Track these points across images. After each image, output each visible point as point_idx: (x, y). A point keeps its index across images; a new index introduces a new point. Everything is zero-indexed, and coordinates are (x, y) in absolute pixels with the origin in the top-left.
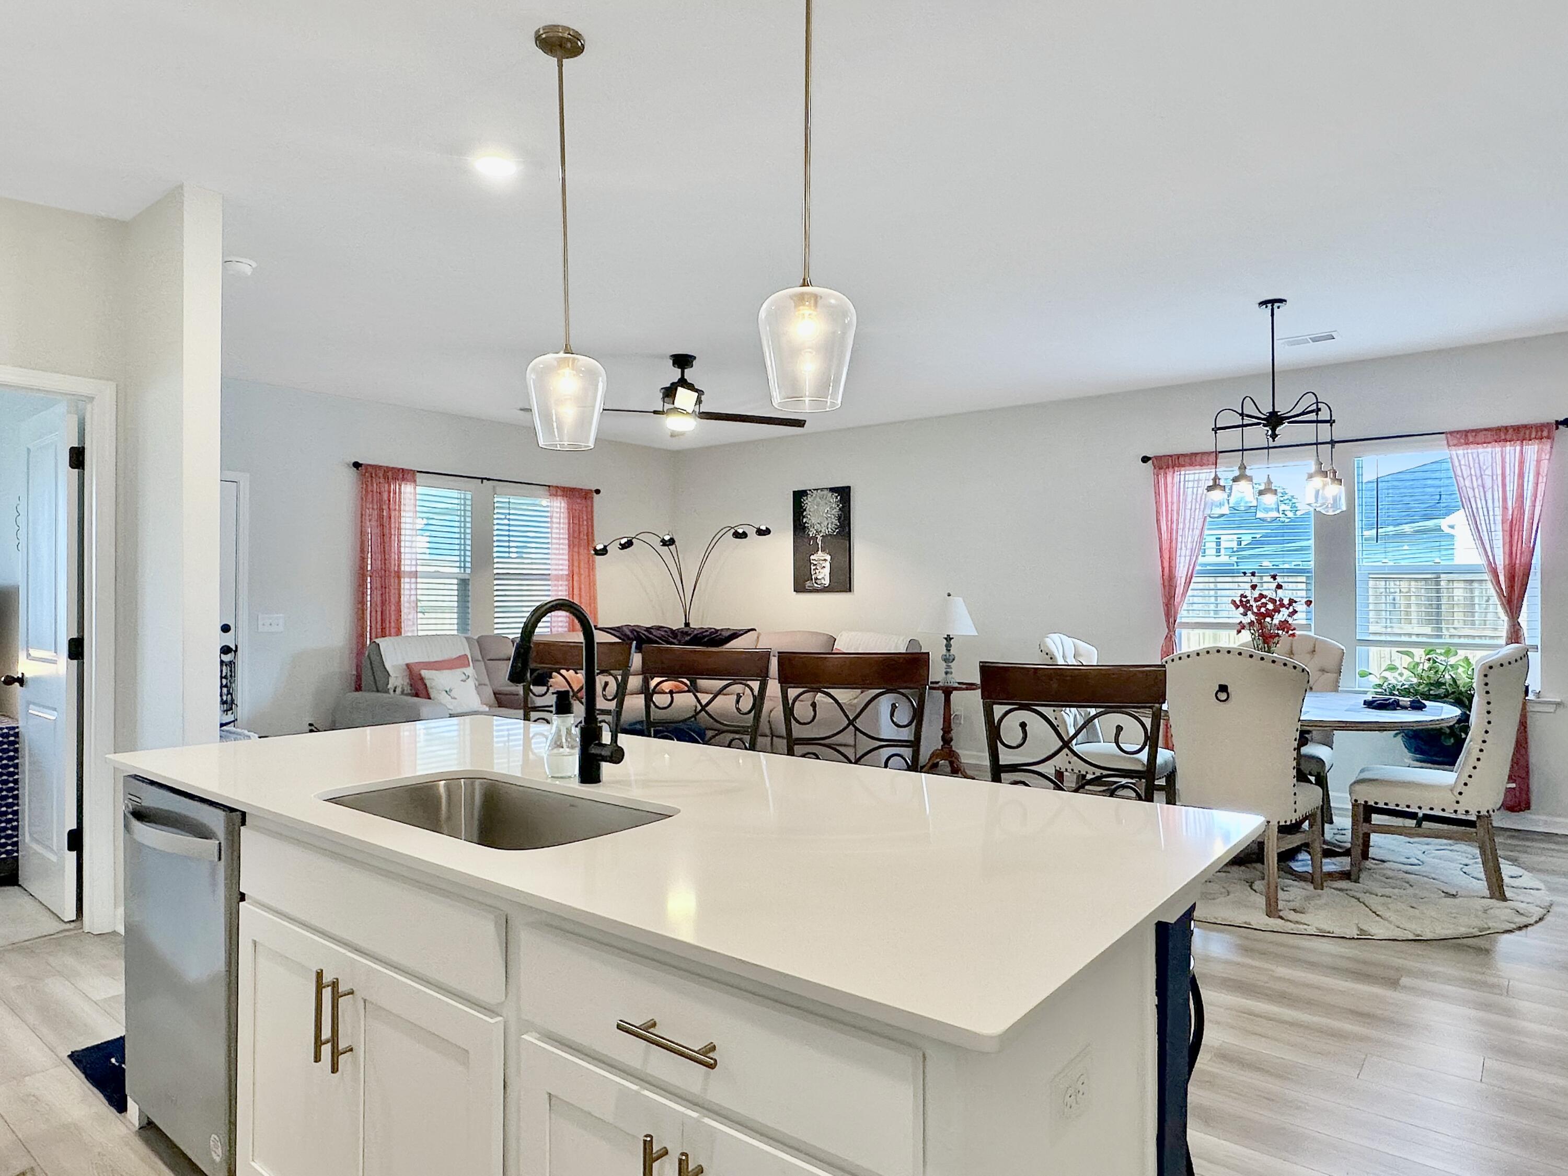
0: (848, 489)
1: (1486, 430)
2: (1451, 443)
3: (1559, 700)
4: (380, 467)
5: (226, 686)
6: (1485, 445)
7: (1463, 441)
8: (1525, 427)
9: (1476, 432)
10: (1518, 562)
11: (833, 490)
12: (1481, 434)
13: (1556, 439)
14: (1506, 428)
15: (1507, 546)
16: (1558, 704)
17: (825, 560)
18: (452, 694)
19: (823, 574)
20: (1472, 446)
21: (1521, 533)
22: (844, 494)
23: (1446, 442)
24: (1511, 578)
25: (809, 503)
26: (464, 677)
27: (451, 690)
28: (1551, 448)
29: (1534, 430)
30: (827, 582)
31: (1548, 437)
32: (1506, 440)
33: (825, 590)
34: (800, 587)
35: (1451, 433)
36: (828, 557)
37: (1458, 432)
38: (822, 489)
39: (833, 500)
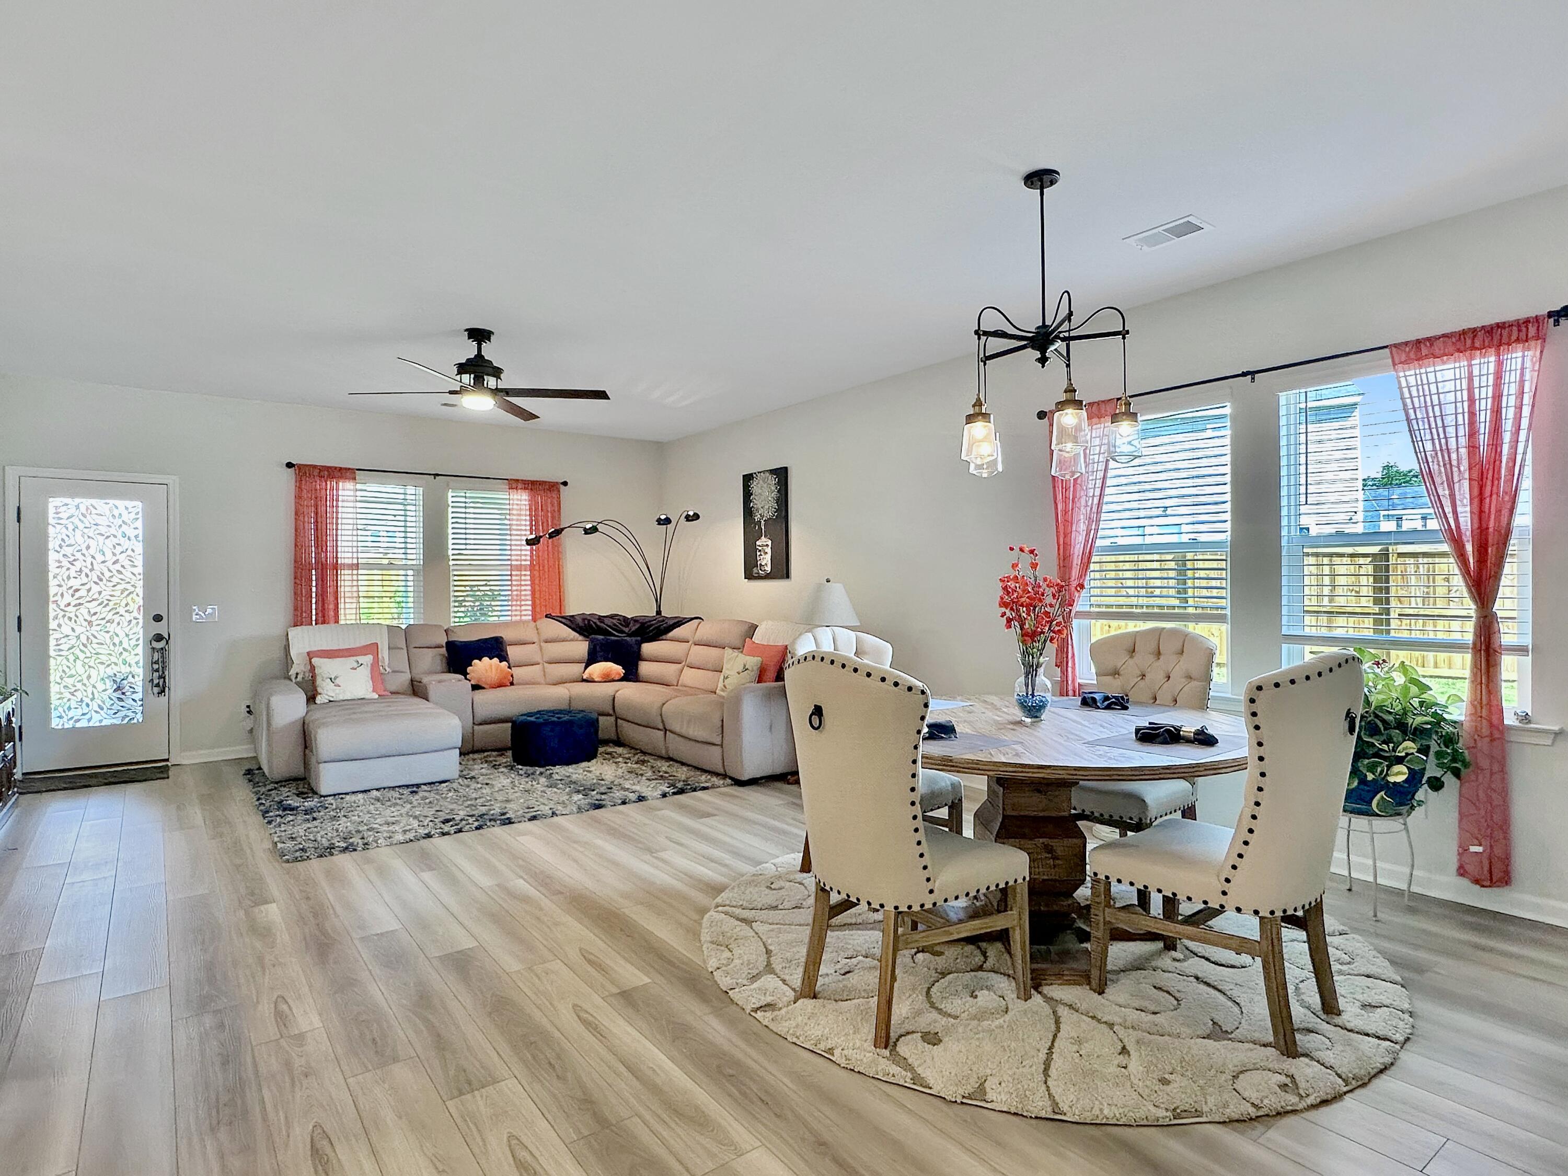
0: (785, 470)
1: (1444, 336)
2: (1397, 361)
3: (1556, 728)
4: (315, 467)
5: (157, 671)
6: (1445, 358)
7: (1412, 355)
8: (1500, 326)
9: (1431, 340)
10: (1491, 524)
11: (772, 472)
12: (1439, 343)
13: (1548, 340)
14: (1474, 331)
15: (1476, 501)
16: (1558, 734)
17: (767, 545)
18: (337, 681)
19: (766, 560)
20: (1426, 361)
21: (1496, 482)
22: (781, 475)
23: (1390, 361)
24: (1482, 549)
25: (755, 487)
26: (355, 665)
27: (336, 678)
28: (1542, 352)
29: (1515, 328)
30: (768, 569)
31: (1537, 337)
32: (1473, 348)
33: (768, 577)
34: (749, 575)
35: (1395, 346)
36: (769, 543)
37: (1406, 343)
38: (764, 472)
39: (772, 480)
